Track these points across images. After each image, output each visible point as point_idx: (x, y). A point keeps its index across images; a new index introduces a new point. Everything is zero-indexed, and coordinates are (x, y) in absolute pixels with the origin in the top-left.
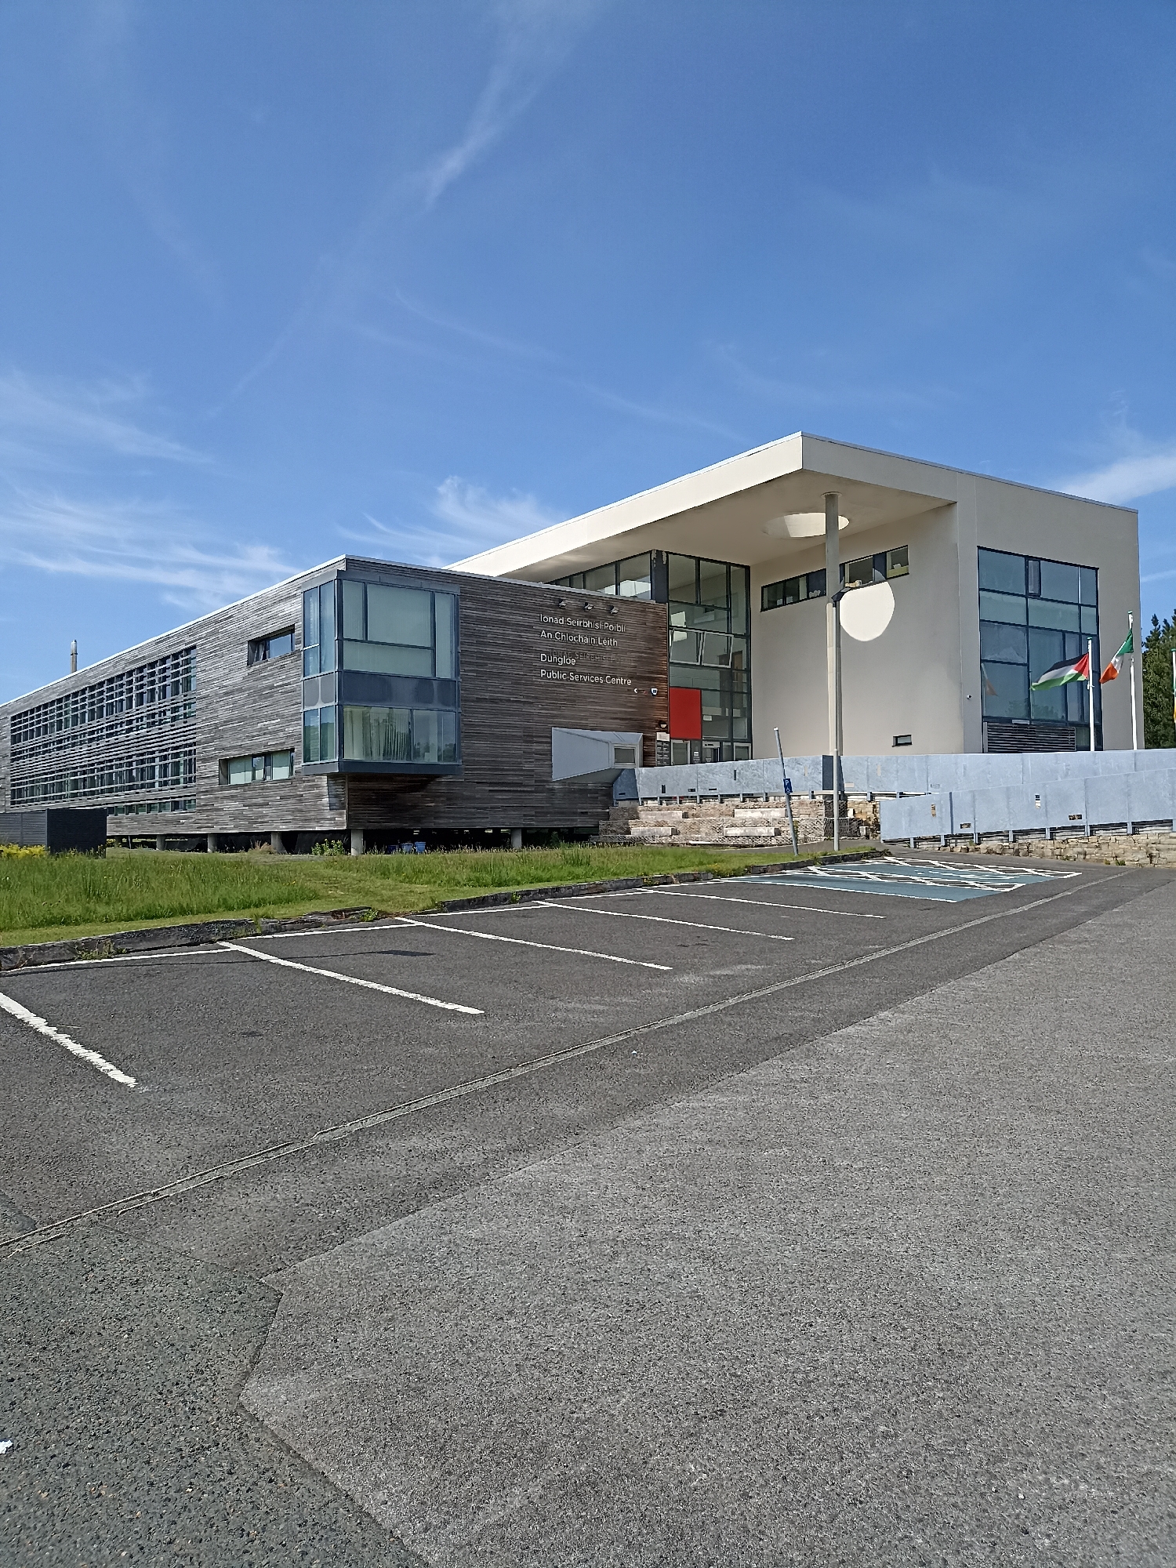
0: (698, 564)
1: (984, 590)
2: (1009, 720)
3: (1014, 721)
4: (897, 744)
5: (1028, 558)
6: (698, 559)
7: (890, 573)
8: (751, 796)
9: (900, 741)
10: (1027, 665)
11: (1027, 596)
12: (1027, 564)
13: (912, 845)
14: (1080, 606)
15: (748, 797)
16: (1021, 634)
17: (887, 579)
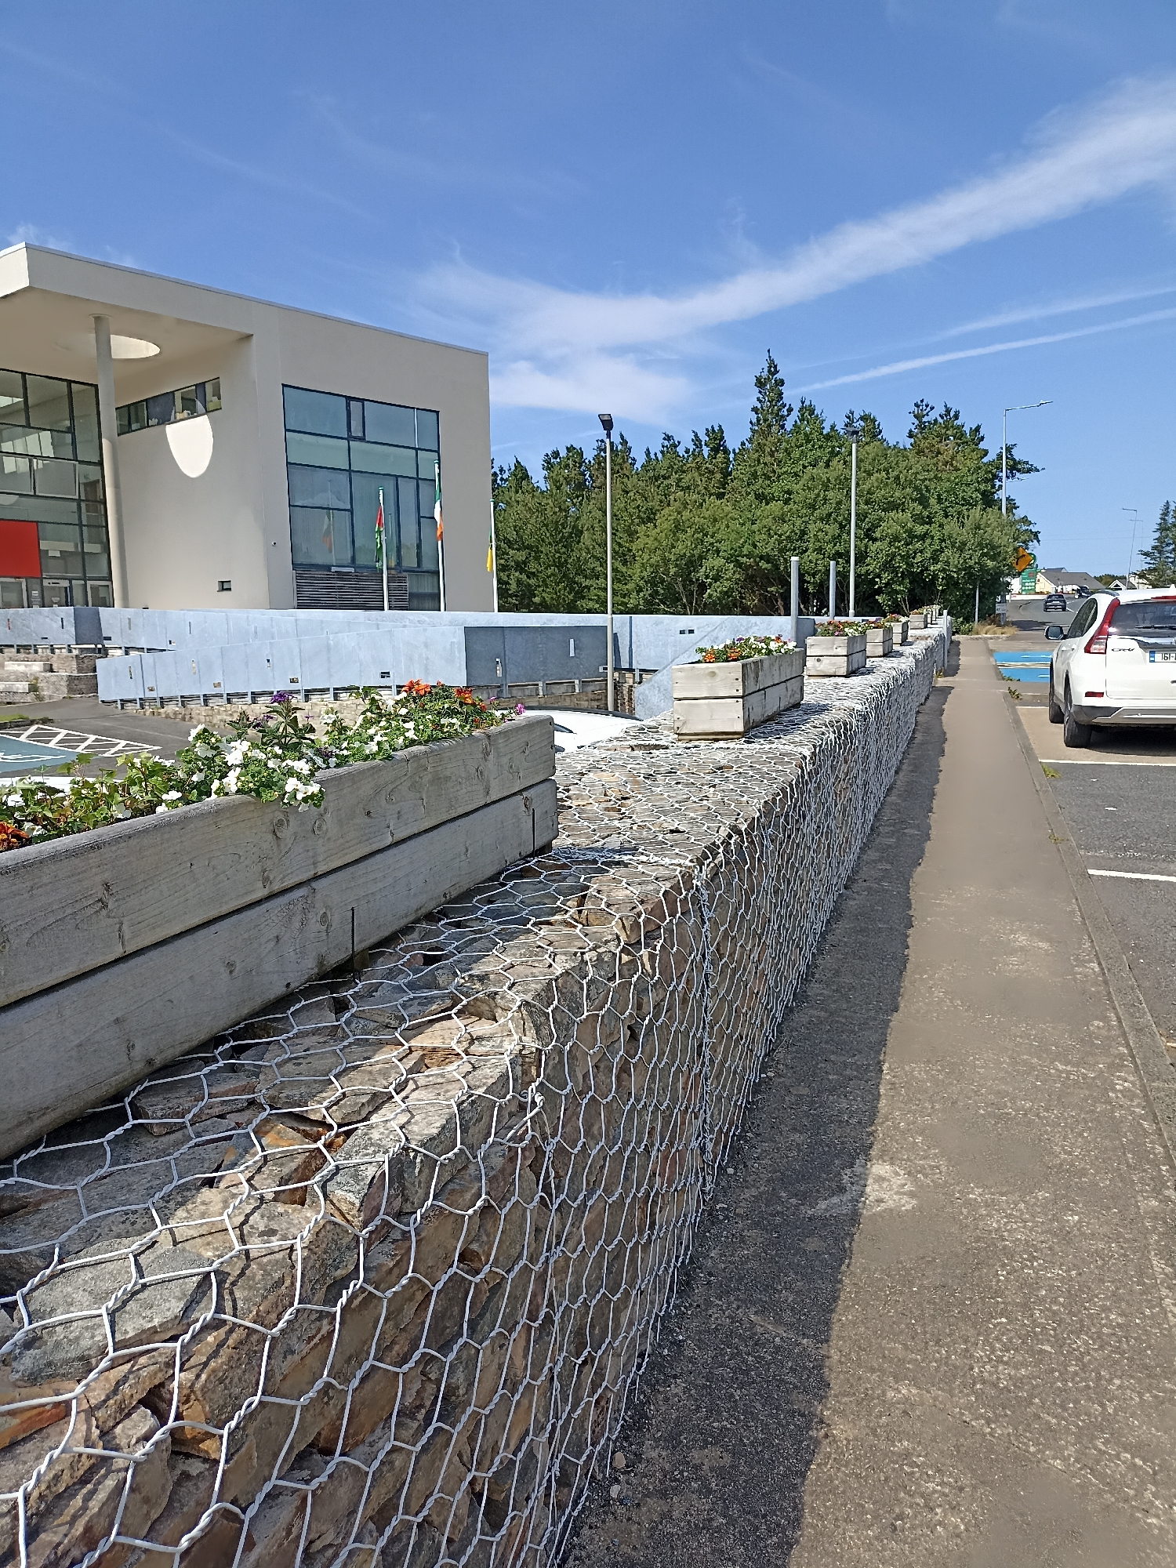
0: (69, 387)
1: (289, 430)
2: (328, 568)
3: (334, 569)
4: (223, 589)
5: (349, 399)
6: (70, 382)
7: (210, 407)
8: (26, 647)
9: (224, 586)
10: (351, 511)
11: (350, 438)
12: (348, 405)
13: (119, 706)
14: (417, 450)
15: (21, 648)
16: (343, 478)
17: (207, 412)
